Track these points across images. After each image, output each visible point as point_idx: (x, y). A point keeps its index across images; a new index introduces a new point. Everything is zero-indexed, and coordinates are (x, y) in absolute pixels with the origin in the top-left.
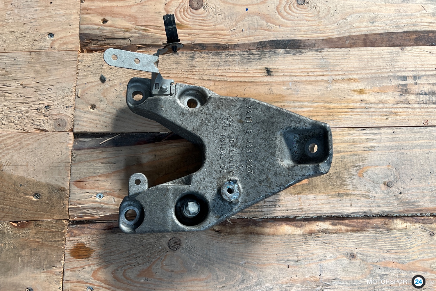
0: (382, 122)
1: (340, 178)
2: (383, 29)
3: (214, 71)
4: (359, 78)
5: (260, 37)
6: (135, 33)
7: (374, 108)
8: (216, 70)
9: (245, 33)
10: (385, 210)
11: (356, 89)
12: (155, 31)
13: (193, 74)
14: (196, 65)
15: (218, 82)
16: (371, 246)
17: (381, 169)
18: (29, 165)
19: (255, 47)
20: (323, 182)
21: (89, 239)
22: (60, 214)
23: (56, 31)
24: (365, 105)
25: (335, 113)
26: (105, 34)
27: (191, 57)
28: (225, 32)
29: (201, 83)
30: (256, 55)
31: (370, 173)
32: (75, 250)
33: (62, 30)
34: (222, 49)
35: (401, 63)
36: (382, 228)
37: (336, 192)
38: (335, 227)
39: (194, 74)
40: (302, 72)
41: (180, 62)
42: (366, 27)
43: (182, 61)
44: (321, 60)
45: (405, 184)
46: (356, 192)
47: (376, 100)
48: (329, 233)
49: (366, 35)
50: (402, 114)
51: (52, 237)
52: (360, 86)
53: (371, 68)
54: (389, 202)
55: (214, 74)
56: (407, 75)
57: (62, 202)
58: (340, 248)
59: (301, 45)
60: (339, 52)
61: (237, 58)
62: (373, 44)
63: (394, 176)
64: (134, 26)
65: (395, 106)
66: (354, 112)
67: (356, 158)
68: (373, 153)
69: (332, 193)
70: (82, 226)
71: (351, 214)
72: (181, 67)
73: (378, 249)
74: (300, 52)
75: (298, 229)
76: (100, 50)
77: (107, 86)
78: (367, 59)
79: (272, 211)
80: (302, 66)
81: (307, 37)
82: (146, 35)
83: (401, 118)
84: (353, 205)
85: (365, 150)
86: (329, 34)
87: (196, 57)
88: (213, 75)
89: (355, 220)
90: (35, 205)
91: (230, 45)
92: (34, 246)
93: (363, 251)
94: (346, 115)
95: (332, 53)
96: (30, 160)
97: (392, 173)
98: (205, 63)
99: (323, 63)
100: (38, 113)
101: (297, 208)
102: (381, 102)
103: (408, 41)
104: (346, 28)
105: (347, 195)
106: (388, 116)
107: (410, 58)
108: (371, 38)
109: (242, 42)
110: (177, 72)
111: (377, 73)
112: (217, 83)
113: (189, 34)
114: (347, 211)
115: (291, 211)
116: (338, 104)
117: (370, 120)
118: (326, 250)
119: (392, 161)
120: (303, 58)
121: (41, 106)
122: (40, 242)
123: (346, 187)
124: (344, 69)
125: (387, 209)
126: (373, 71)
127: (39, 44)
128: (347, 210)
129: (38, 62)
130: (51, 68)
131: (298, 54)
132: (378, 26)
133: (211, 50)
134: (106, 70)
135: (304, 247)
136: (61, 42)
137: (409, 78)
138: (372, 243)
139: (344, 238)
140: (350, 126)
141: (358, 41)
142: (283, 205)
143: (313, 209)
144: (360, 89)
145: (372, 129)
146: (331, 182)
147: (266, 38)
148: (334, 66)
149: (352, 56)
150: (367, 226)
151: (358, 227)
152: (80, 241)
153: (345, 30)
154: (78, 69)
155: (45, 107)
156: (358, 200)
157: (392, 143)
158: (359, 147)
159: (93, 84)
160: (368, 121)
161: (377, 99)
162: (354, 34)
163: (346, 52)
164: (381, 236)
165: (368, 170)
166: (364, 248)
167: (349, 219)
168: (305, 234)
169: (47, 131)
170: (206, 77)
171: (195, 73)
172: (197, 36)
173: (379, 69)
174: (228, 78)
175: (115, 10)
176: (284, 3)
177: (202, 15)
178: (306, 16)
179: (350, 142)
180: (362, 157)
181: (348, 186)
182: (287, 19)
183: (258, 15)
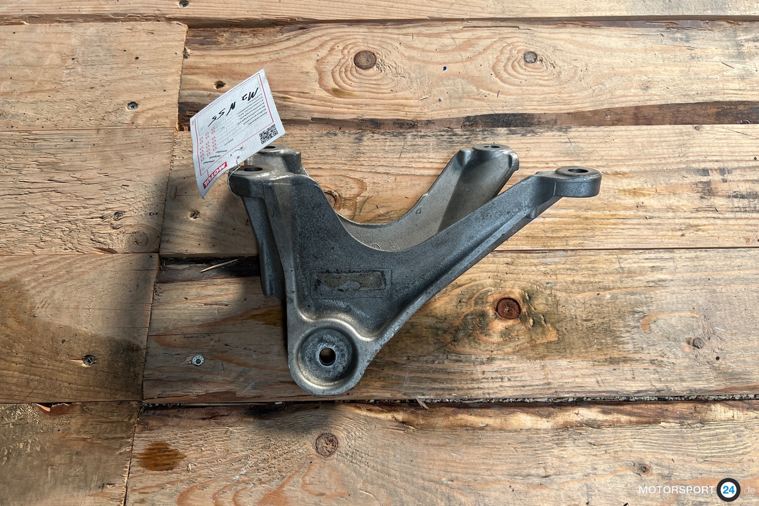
0: (676, 241)
1: (611, 331)
2: (664, 99)
3: (395, 160)
4: (631, 172)
5: (467, 109)
7: (659, 217)
8: (397, 158)
9: (443, 104)
10: (693, 388)
11: (626, 188)
12: (299, 99)
13: (360, 164)
14: (365, 151)
15: (402, 177)
16: (676, 451)
17: (681, 317)
18: (81, 307)
19: (459, 124)
20: (583, 338)
21: (176, 434)
22: (127, 391)
23: (142, 100)
24: (645, 214)
25: (595, 226)
27: (356, 138)
28: (412, 102)
29: (373, 178)
30: (461, 135)
31: (662, 324)
32: (150, 454)
33: (152, 97)
34: (408, 127)
35: (698, 149)
36: (692, 418)
37: (605, 355)
38: (609, 418)
39: (362, 165)
40: (537, 162)
41: (340, 146)
42: (635, 95)
43: (343, 145)
44: (568, 144)
45: (724, 343)
46: (640, 355)
47: (663, 206)
48: (599, 427)
49: (637, 108)
50: (706, 227)
51: (111, 431)
52: (635, 184)
53: (649, 157)
54: (699, 374)
55: (395, 165)
56: (709, 167)
57: (132, 370)
58: (620, 453)
59: (533, 122)
60: (596, 133)
61: (432, 141)
62: (649, 121)
63: (704, 328)
65: (694, 215)
66: (627, 224)
67: (635, 299)
68: (664, 290)
69: (600, 357)
70: (165, 412)
71: (636, 393)
72: (341, 153)
73: (688, 455)
74: (533, 131)
75: (544, 419)
77: (220, 182)
78: (641, 142)
79: (497, 388)
80: (537, 152)
81: (542, 109)
82: (285, 106)
83: (705, 234)
84: (636, 378)
85: (650, 285)
86: (578, 106)
87: (365, 138)
88: (392, 166)
89: (643, 406)
90: (84, 375)
91: (419, 121)
92: (78, 447)
93: (661, 459)
94: (613, 229)
95: (584, 134)
96: (83, 299)
97: (700, 324)
98: (378, 148)
99: (571, 149)
100: (102, 223)
101: (541, 383)
102: (671, 209)
103: (705, 117)
104: (604, 96)
105: (625, 360)
106: (684, 232)
107: (710, 141)
108: (645, 112)
109: (439, 117)
110: (334, 161)
111: (659, 164)
112: (399, 178)
113: (353, 104)
114: (628, 389)
115: (531, 388)
116: (599, 211)
117: (655, 237)
118: (595, 457)
119: (698, 304)
120: (538, 141)
121: (109, 212)
122: (89, 440)
123: (623, 348)
124: (605, 158)
125: (698, 385)
126: (653, 161)
127: (113, 118)
128: (627, 386)
129: (110, 144)
130: (129, 153)
131: (530, 135)
132: (656, 95)
133: (389, 130)
135: (556, 451)
136: (149, 115)
137: (712, 172)
138: (676, 445)
139: (625, 436)
140: (622, 246)
141: (625, 116)
142: (515, 377)
143: (569, 385)
144: (635, 189)
145: (660, 252)
146: (597, 339)
147: (477, 110)
148: (589, 153)
149: (616, 139)
150: (664, 415)
151: (649, 417)
152: (159, 439)
153: (603, 99)
154: (173, 156)
155: (115, 214)
156: (645, 369)
157: (694, 275)
158: (640, 280)
160: (652, 239)
161: (663, 203)
162: (617, 106)
163: (608, 133)
164: (691, 433)
165: (658, 319)
166: (662, 453)
167: (632, 404)
168: (557, 429)
169: (115, 252)
170: (381, 170)
171: (363, 163)
172: (367, 107)
173: (663, 158)
174: (416, 171)
175: (237, 69)
176: (504, 58)
177: (375, 78)
178: (540, 79)
179: (624, 273)
180: (646, 298)
181: (626, 346)
182: (510, 84)
183: (463, 78)
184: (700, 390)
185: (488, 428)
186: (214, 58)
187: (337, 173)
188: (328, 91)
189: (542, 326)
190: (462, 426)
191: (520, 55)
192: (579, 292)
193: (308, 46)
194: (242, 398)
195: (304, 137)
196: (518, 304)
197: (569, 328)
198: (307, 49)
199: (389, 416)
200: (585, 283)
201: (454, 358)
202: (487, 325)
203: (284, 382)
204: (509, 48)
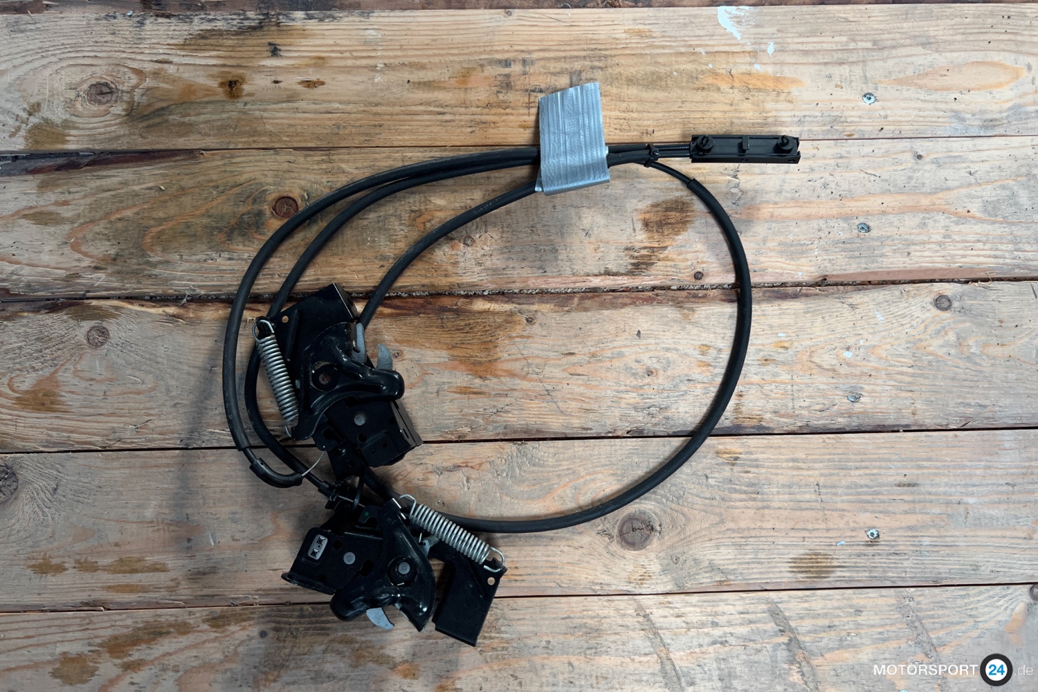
0: (463, 138)
1: (386, 230)
4: (429, 63)
7: (451, 113)
11: (422, 80)
13: (140, 51)
14: (146, 37)
19: (253, 6)
20: (357, 236)
24: (437, 109)
25: (384, 122)
27: (138, 22)
30: (254, 20)
34: (195, 8)
35: (505, 37)
39: (143, 53)
41: (119, 30)
43: (122, 30)
44: (367, 31)
47: (456, 100)
50: (498, 124)
52: (430, 76)
53: (451, 46)
54: (464, 270)
56: (512, 58)
59: (336, 4)
60: (399, 18)
61: (221, 25)
62: (462, 5)
63: (477, 227)
65: (487, 111)
66: (415, 120)
68: (442, 190)
72: (120, 39)
74: (332, 16)
79: (268, 283)
80: (333, 40)
87: (147, 22)
91: (208, 2)
94: (402, 125)
95: (387, 19)
98: (162, 33)
99: (370, 37)
102: (465, 104)
103: (523, 0)
106: (474, 129)
110: (112, 48)
116: (390, 106)
120: (336, 27)
123: (395, 246)
124: (405, 47)
131: (328, 20)
133: (175, 12)
137: (515, 63)
138: (429, 334)
144: (430, 81)
146: (371, 237)
150: (426, 308)
163: (413, 18)
165: (434, 218)
171: (144, 50)
181: (398, 244)
184: (463, 285)
187: (114, 62)
189: (317, 224)
194: (16, 295)
196: (296, 202)
199: (160, 310)
201: (227, 256)
203: (57, 279)
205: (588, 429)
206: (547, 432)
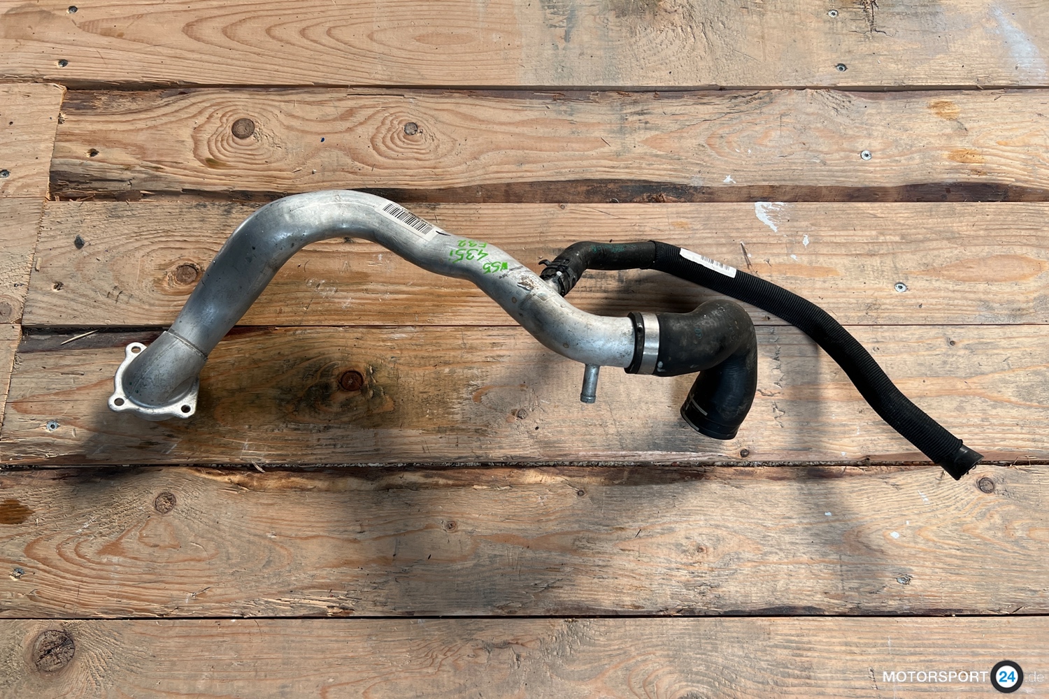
1: (444, 403)
2: (537, 176)
5: (340, 183)
6: (140, 172)
9: (316, 177)
10: (509, 455)
12: (171, 170)
17: (510, 390)
20: (416, 409)
21: (27, 492)
23: (14, 167)
25: (446, 303)
26: (92, 173)
28: (284, 174)
31: (492, 397)
33: (24, 165)
35: (559, 229)
36: (503, 483)
37: (434, 424)
38: (429, 480)
41: (207, 218)
42: (509, 172)
43: (211, 218)
45: (546, 414)
46: (466, 425)
48: (417, 489)
49: (508, 185)
54: (517, 442)
59: (405, 197)
60: (463, 210)
62: (519, 200)
63: (530, 401)
64: (139, 162)
66: (476, 302)
67: (472, 373)
68: (499, 365)
69: (429, 427)
70: (20, 473)
71: (456, 460)
72: (208, 226)
75: (369, 482)
76: (82, 198)
77: (85, 254)
78: (506, 220)
79: (329, 454)
81: (414, 185)
82: (157, 176)
84: (460, 446)
85: (489, 361)
86: (450, 181)
87: (234, 211)
89: (464, 471)
93: (467, 517)
94: (462, 306)
95: (451, 212)
97: (527, 397)
101: (370, 449)
103: (574, 195)
104: (478, 172)
105: (452, 429)
108: (516, 189)
111: (519, 243)
113: (226, 175)
114: (450, 455)
115: (359, 454)
116: (451, 289)
117: (501, 315)
118: (409, 516)
119: (529, 379)
123: (453, 418)
125: (514, 452)
126: (513, 240)
128: (449, 453)
132: (528, 172)
134: (86, 229)
135: (374, 511)
136: (20, 184)
140: (468, 323)
141: (496, 193)
142: (348, 444)
143: (396, 452)
145: (503, 329)
146: (430, 409)
147: (349, 184)
149: (482, 216)
150: (479, 479)
151: (465, 480)
152: (11, 497)
153: (477, 175)
154: (41, 226)
156: (469, 437)
158: (479, 356)
159: (63, 250)
160: (497, 317)
162: (488, 182)
163: (474, 210)
164: (499, 495)
165: (489, 392)
167: (454, 469)
168: (378, 491)
172: (239, 179)
173: (523, 236)
175: (112, 136)
176: (383, 131)
177: (250, 148)
178: (416, 153)
179: (465, 348)
180: (482, 372)
181: (455, 416)
182: (385, 157)
183: (341, 150)
184: (516, 456)
185: (315, 490)
186: (89, 124)
187: (201, 246)
188: (201, 161)
189: (380, 397)
190: (292, 488)
191: (401, 126)
192: (420, 366)
193: (187, 113)
194: (91, 460)
195: (173, 209)
196: (361, 376)
197: (405, 400)
198: (186, 116)
199: (226, 479)
200: (428, 357)
201: (293, 426)
202: (329, 396)
203: (131, 447)
204: (391, 118)
205: (638, 607)
206: (598, 610)
